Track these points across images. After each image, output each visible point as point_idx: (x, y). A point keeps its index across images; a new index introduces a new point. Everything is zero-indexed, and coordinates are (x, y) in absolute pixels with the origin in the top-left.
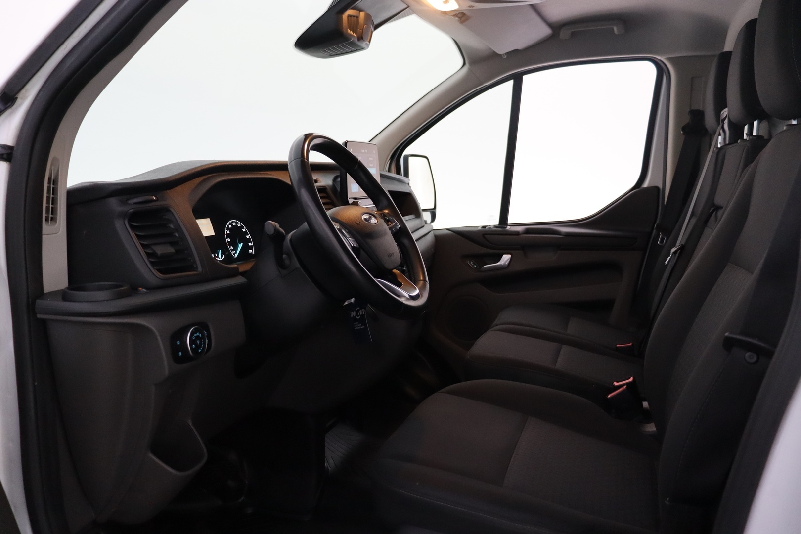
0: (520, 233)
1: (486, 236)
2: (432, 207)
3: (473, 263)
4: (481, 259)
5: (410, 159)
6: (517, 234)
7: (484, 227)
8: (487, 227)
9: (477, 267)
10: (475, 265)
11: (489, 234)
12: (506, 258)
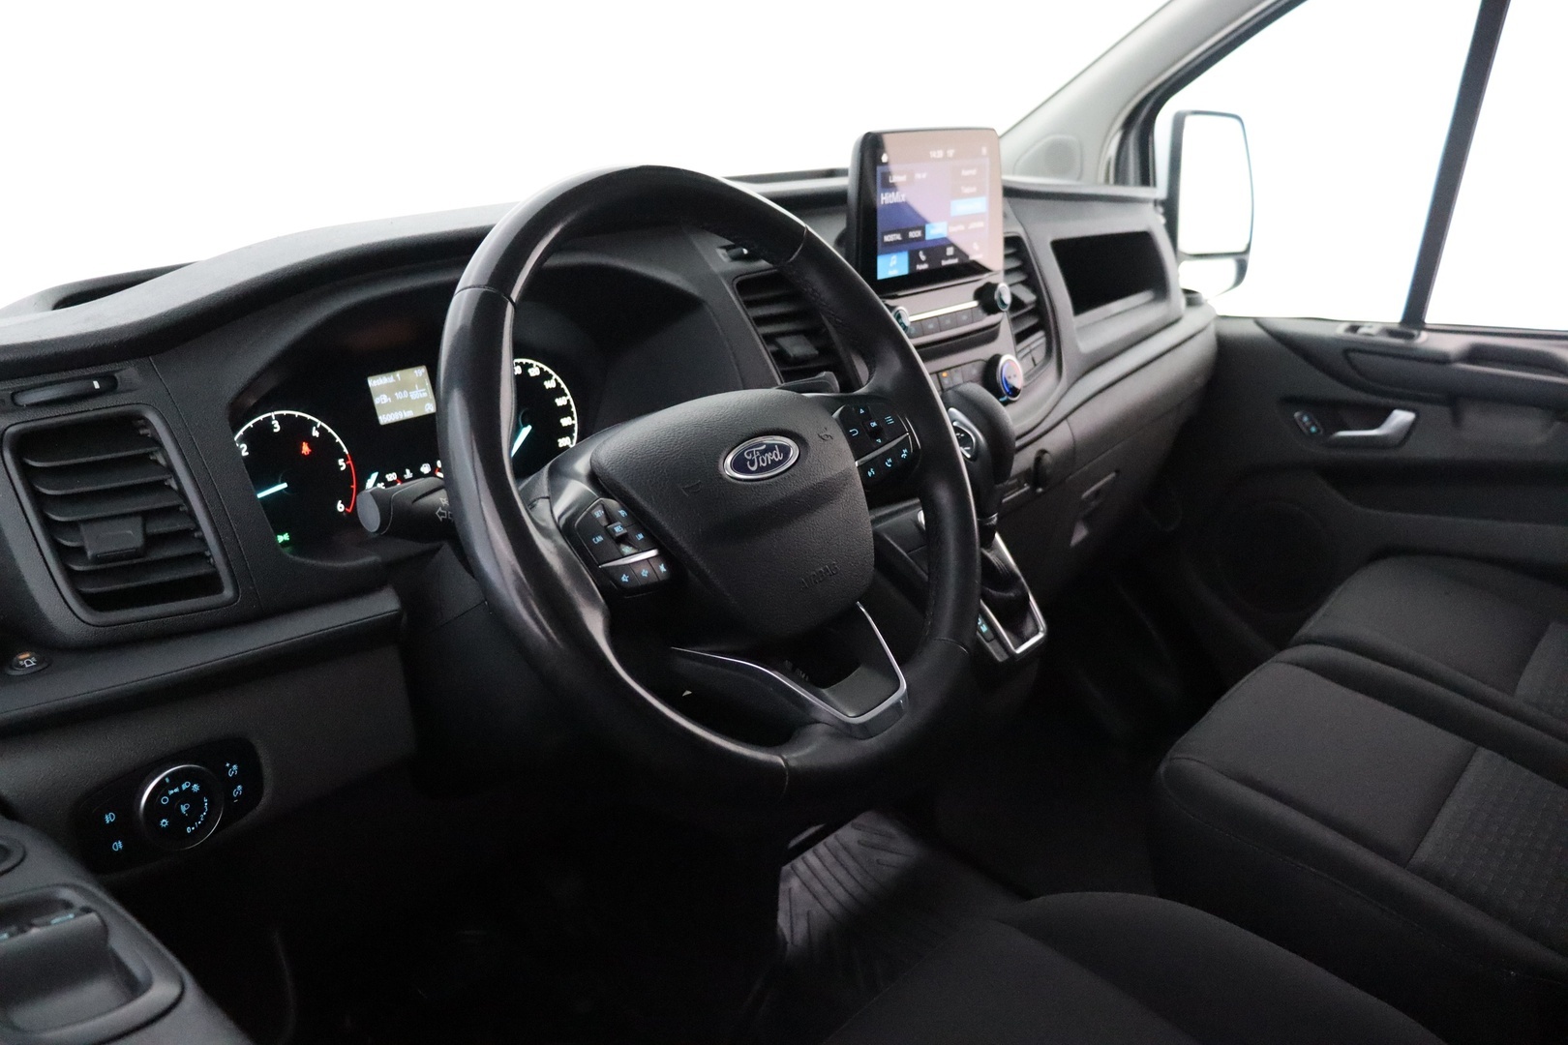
0: (1452, 357)
1: (1352, 355)
2: (1241, 248)
3: (1310, 420)
4: (1333, 413)
5: (1189, 121)
6: (1442, 360)
7: (1354, 328)
8: (1362, 331)
9: (1318, 431)
10: (1313, 424)
11: (1360, 351)
12: (1401, 417)
